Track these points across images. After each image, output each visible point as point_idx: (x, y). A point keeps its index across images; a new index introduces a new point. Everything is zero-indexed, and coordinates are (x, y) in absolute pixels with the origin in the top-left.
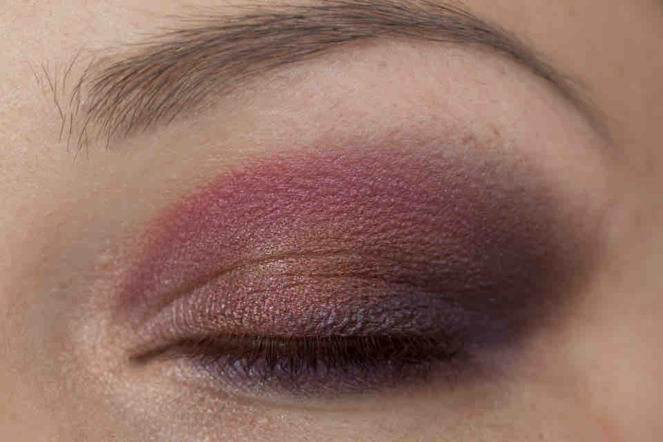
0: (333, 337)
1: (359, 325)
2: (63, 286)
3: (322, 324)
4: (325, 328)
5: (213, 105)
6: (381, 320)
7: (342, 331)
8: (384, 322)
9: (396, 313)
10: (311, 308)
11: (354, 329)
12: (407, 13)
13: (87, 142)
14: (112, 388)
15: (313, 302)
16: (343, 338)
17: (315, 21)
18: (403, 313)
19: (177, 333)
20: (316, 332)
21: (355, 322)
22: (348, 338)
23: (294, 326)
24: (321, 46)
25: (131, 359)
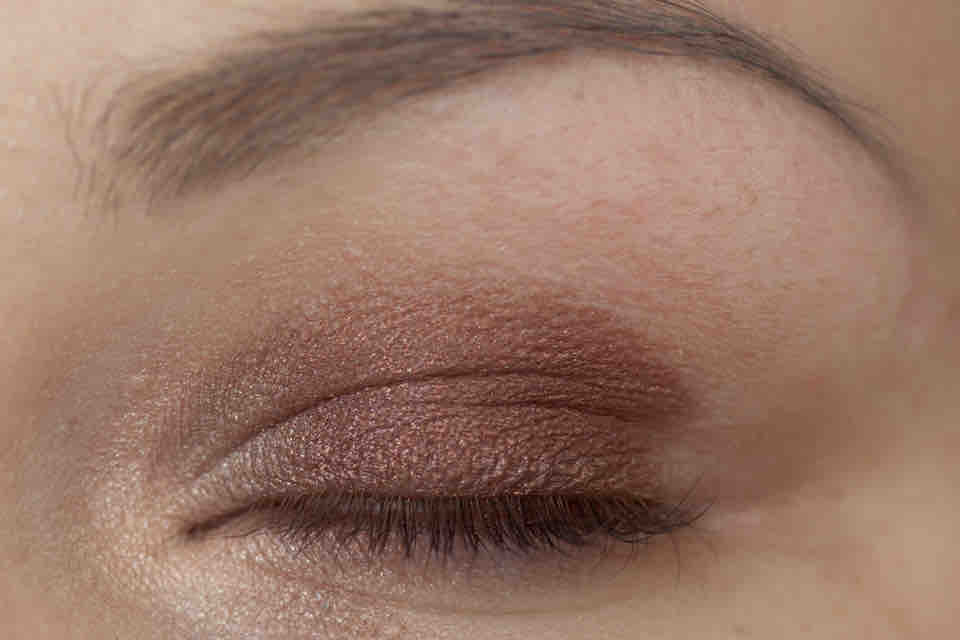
0: (501, 497)
1: (541, 479)
2: (73, 422)
3: (485, 477)
4: (489, 484)
5: (314, 151)
6: (574, 470)
7: (514, 486)
8: (579, 473)
9: (597, 459)
10: (468, 453)
11: (532, 484)
12: (613, 12)
13: (116, 204)
14: (153, 581)
15: (470, 444)
16: (516, 497)
17: (473, 23)
18: (607, 461)
19: (253, 490)
20: (475, 489)
21: (535, 474)
22: (523, 499)
23: (440, 481)
24: (483, 63)
25: (181, 532)
